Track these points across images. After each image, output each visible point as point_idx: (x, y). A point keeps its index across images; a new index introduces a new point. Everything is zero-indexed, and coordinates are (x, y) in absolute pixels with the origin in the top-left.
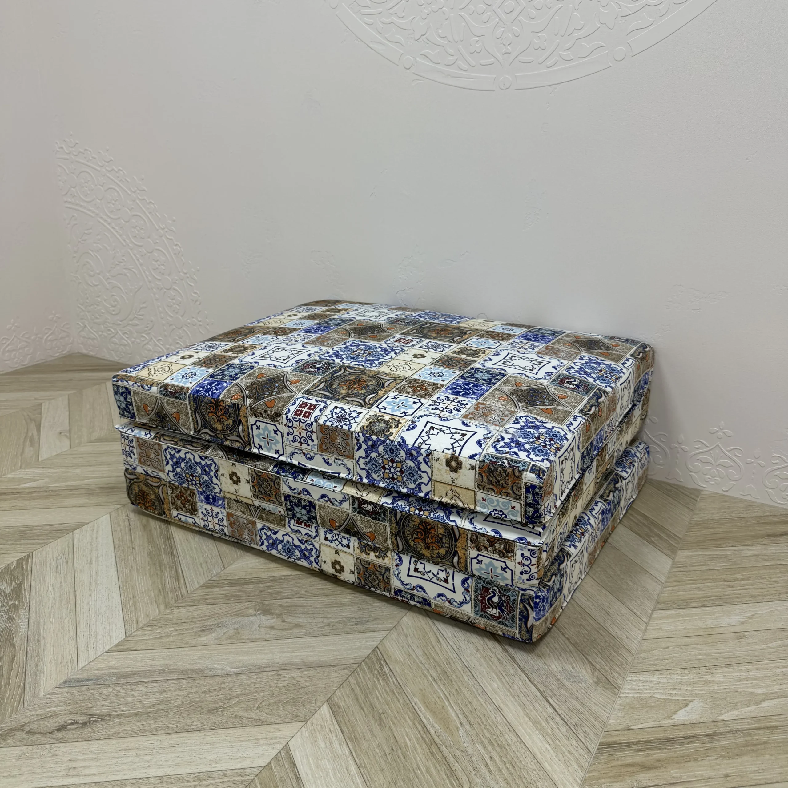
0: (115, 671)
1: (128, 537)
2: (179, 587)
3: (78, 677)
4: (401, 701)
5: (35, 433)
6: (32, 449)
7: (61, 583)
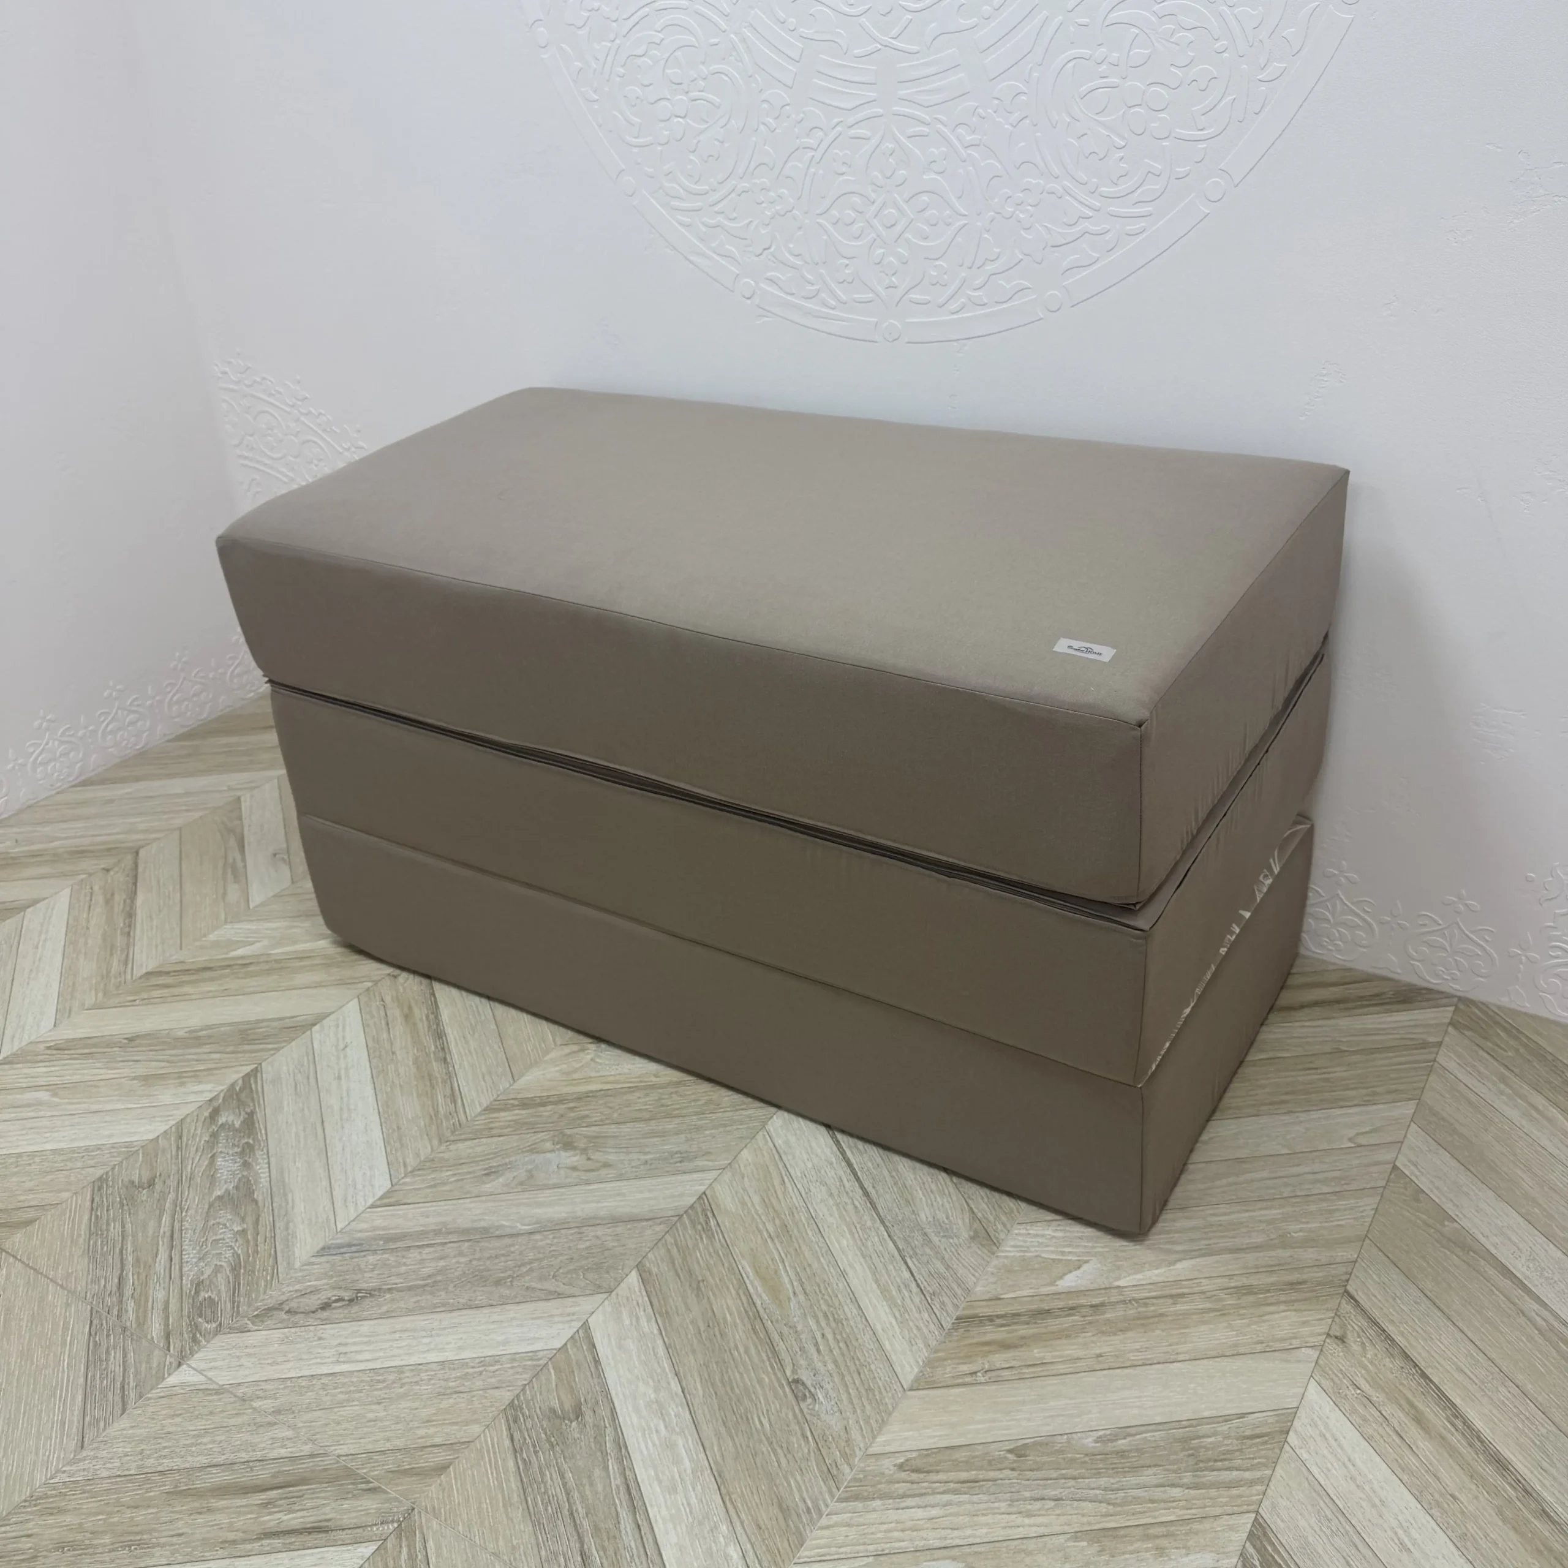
0: (381, 1233)
1: (385, 1035)
2: (456, 1112)
3: (339, 1241)
4: (726, 1265)
5: (238, 857)
6: (236, 886)
7: (303, 1110)
